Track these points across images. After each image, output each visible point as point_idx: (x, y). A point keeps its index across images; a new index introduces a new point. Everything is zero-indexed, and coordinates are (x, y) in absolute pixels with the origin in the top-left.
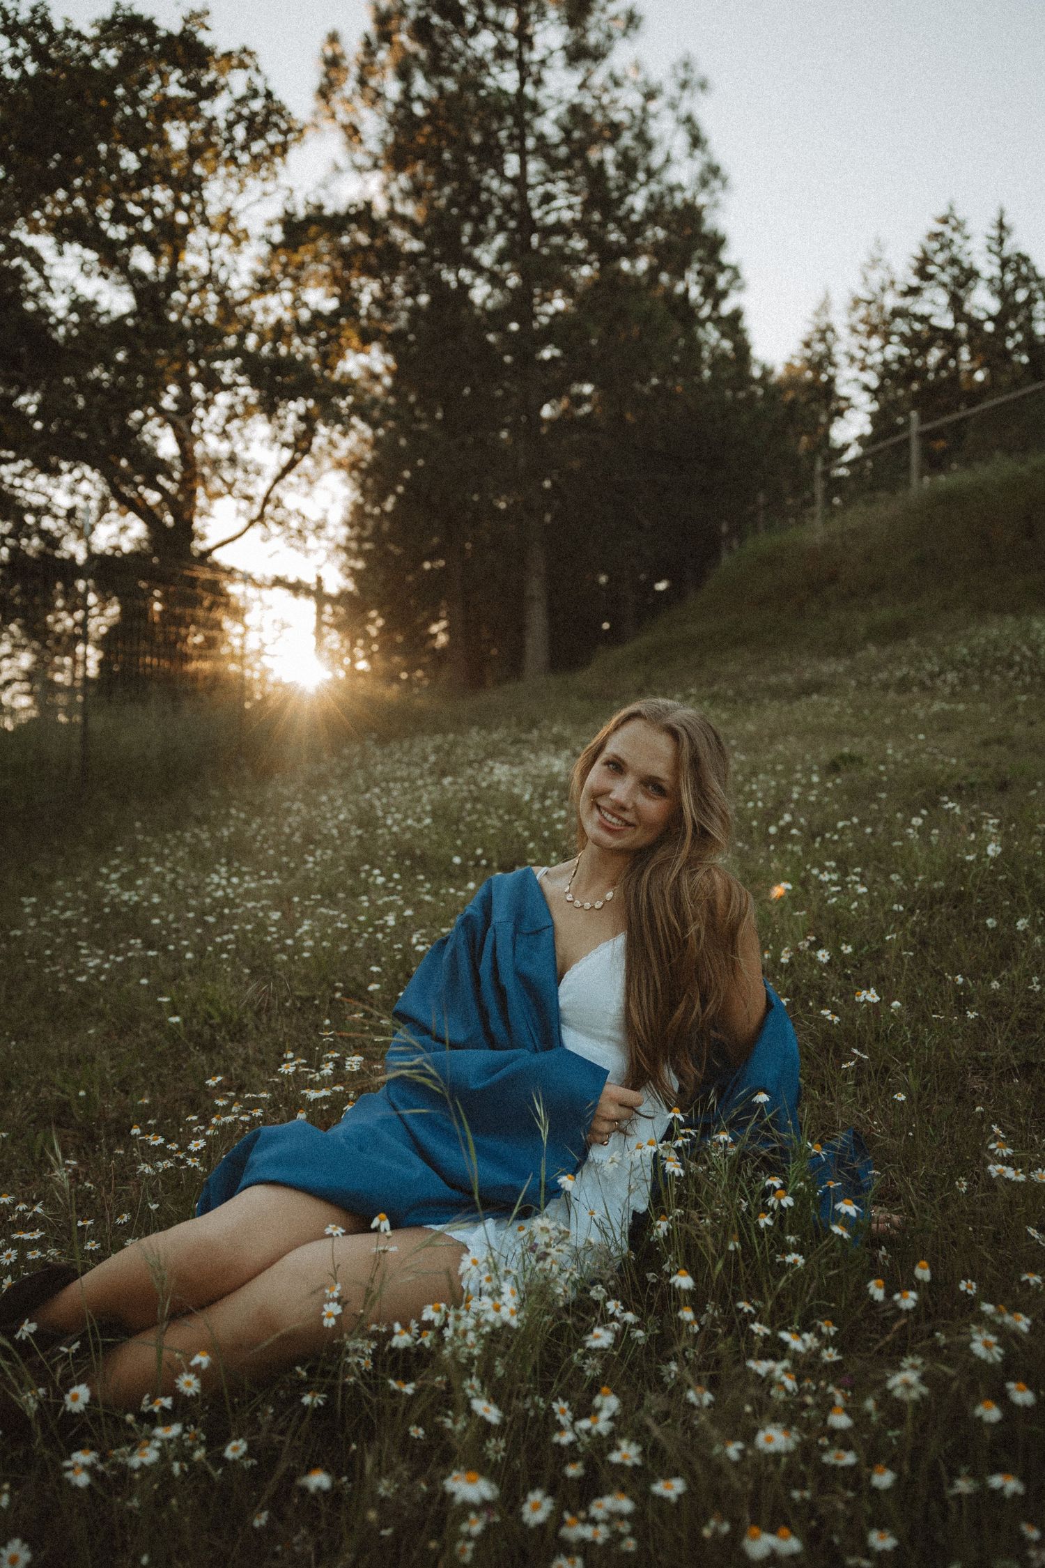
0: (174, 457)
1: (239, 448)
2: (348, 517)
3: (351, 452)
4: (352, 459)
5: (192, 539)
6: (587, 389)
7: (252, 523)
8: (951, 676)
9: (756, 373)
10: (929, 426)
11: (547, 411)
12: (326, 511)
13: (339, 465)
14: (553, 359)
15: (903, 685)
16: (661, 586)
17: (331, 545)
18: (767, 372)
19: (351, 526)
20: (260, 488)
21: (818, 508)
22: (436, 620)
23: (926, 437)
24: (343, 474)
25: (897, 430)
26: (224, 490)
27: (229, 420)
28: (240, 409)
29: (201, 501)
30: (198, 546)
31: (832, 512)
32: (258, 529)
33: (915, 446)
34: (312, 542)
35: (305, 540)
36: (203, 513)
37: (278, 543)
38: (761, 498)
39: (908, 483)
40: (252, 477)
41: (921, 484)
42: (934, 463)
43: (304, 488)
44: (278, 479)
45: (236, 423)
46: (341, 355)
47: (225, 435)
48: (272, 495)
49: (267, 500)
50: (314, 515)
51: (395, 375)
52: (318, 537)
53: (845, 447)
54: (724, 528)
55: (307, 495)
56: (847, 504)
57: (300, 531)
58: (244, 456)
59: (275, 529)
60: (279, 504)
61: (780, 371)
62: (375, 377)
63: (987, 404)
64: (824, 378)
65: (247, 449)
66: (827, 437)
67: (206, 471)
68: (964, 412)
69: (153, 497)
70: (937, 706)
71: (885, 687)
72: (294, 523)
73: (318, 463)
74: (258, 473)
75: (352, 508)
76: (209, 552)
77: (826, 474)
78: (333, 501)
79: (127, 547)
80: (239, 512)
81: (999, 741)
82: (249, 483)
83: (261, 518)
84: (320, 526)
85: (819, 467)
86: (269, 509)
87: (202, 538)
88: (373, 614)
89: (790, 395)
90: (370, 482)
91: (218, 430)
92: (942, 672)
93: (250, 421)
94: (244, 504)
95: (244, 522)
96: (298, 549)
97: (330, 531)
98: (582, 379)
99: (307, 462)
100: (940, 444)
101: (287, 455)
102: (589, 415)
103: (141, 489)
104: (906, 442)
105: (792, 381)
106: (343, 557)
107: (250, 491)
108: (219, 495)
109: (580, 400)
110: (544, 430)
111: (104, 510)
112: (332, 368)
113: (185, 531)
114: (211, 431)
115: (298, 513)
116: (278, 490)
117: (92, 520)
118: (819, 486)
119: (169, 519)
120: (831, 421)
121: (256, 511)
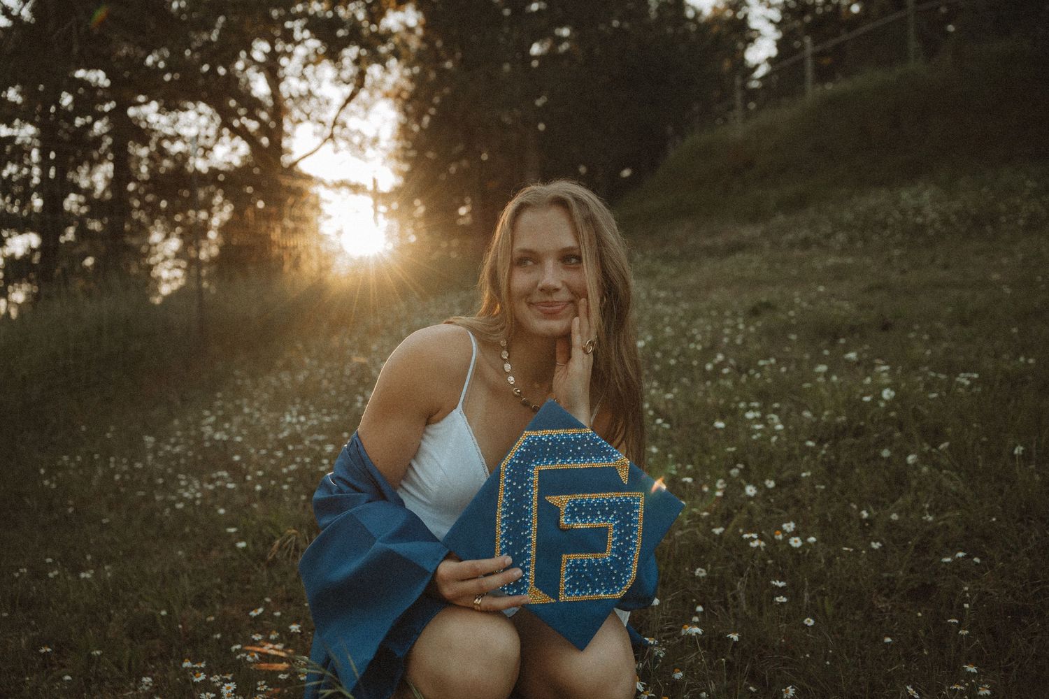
0: (266, 96)
1: (313, 86)
2: (397, 133)
3: (395, 85)
4: (397, 91)
5: (282, 154)
6: (565, 32)
7: (325, 141)
8: (841, 237)
9: (690, 14)
10: (819, 48)
11: (536, 49)
12: (378, 130)
13: (387, 95)
14: (539, 11)
15: (806, 244)
16: (626, 173)
17: (385, 155)
18: (698, 13)
19: (398, 139)
20: (330, 115)
21: (738, 113)
22: (464, 204)
23: (817, 56)
24: (390, 101)
25: (795, 52)
26: (303, 117)
27: (305, 66)
28: (313, 58)
29: (287, 126)
30: (286, 160)
31: (748, 115)
32: (329, 146)
33: (809, 64)
34: (370, 152)
35: (363, 150)
36: (288, 135)
37: (345, 154)
38: (696, 108)
39: (803, 92)
40: (324, 106)
41: (814, 92)
42: (823, 75)
43: (362, 113)
44: (344, 106)
45: (310, 68)
46: (382, 14)
47: (303, 77)
48: (339, 121)
49: (335, 124)
50: (370, 133)
51: (426, 27)
52: (374, 149)
53: (757, 66)
54: (670, 129)
55: (365, 118)
56: (760, 108)
57: (361, 146)
58: (317, 92)
59: (342, 144)
60: (344, 126)
61: (707, 12)
62: (410, 30)
63: (862, 30)
64: (740, 15)
65: (319, 86)
66: (743, 59)
67: (289, 104)
68: (845, 36)
69: (253, 126)
70: (832, 260)
71: (792, 245)
72: (356, 140)
73: (371, 95)
74: (328, 103)
75: (399, 127)
76: (295, 163)
77: (744, 87)
78: (385, 121)
79: (237, 162)
80: (315, 134)
81: (880, 287)
82: (322, 111)
83: (331, 136)
84: (375, 141)
85: (738, 82)
86: (337, 130)
87: (290, 153)
88: (417, 202)
89: (715, 30)
90: (410, 108)
91: (298, 73)
92: (834, 233)
93: (319, 66)
94: (319, 127)
95: (319, 140)
96: (360, 158)
97: (383, 144)
98: (562, 25)
99: (363, 94)
100: (826, 61)
101: (347, 90)
102: (567, 52)
103: (244, 120)
104: (803, 61)
105: (716, 19)
106: (394, 163)
107: (323, 117)
108: (300, 121)
109: (560, 40)
110: (535, 64)
111: (219, 135)
112: (378, 24)
113: (277, 149)
114: (292, 75)
115: (358, 132)
116: (344, 117)
117: (209, 143)
118: (739, 95)
119: (265, 141)
120: (746, 48)
121: (327, 132)
